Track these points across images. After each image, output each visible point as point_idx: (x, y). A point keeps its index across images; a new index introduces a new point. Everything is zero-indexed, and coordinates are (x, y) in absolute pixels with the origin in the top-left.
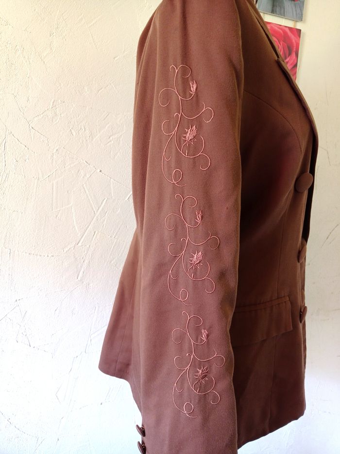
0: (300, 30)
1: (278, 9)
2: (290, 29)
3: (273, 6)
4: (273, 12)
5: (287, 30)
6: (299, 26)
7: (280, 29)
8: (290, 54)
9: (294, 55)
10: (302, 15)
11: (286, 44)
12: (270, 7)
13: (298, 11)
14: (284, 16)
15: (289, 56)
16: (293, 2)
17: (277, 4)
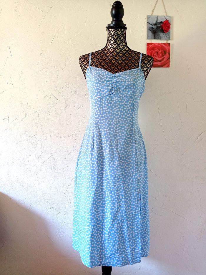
0: (169, 44)
1: (157, 37)
2: (164, 44)
3: (155, 36)
4: (155, 38)
5: (163, 45)
6: (169, 42)
7: (159, 45)
8: (165, 54)
9: (168, 54)
10: (170, 38)
11: (163, 50)
12: (153, 37)
13: (168, 36)
14: (160, 39)
15: (165, 55)
16: (164, 33)
17: (157, 36)
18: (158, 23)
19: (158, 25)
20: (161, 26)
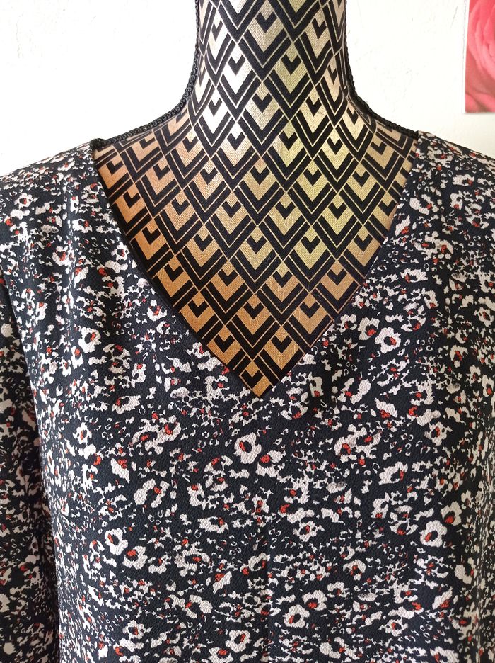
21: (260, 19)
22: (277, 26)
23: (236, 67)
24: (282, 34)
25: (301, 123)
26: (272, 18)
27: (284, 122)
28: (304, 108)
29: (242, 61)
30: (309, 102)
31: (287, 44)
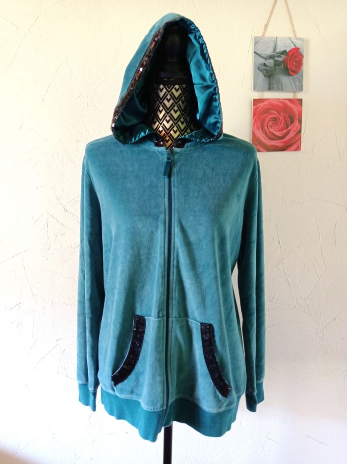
2: (290, 100)
4: (270, 89)
5: (287, 102)
6: (299, 96)
7: (278, 102)
8: (292, 122)
9: (297, 122)
10: (302, 86)
11: (287, 115)
12: (267, 86)
13: (298, 83)
14: (282, 90)
16: (291, 77)
17: (274, 82)
18: (277, 53)
19: (277, 59)
20: (284, 62)
21: (167, 99)
22: (172, 101)
23: (161, 112)
24: (173, 103)
25: (178, 127)
26: (170, 99)
27: (174, 126)
28: (179, 123)
29: (162, 110)
30: (181, 121)
31: (174, 106)
